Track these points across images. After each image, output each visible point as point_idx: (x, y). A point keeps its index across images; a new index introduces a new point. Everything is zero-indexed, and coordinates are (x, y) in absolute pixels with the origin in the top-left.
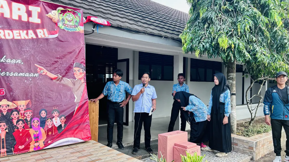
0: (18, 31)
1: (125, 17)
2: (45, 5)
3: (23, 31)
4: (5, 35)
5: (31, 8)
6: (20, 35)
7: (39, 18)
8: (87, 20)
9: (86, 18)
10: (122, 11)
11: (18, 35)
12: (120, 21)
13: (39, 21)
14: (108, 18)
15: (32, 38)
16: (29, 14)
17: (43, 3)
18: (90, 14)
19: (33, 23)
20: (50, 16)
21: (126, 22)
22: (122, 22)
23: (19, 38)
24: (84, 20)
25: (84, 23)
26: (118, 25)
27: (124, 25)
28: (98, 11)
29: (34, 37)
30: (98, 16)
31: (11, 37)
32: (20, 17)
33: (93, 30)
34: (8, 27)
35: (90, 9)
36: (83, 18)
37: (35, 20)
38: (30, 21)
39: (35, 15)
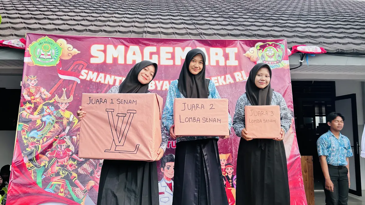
0: (216, 78)
1: (347, 35)
2: (243, 43)
3: (221, 77)
5: (228, 50)
6: (218, 82)
7: (236, 59)
8: (292, 52)
9: (291, 49)
10: (340, 28)
12: (340, 43)
13: (236, 63)
14: (322, 43)
15: (230, 83)
16: (226, 57)
17: (240, 42)
18: (296, 42)
19: (230, 66)
20: (248, 55)
21: (349, 43)
22: (343, 44)
23: (218, 84)
24: (289, 52)
25: (289, 56)
26: (338, 50)
27: (347, 48)
28: (306, 36)
29: (232, 81)
30: (307, 42)
32: (217, 62)
33: (301, 63)
35: (294, 36)
36: (287, 49)
37: (233, 62)
38: (227, 64)
39: (232, 56)
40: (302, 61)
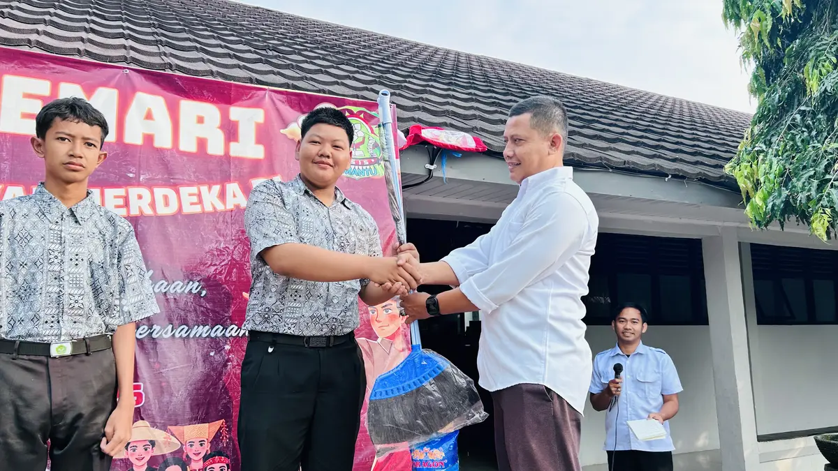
0: (194, 190)
2: (281, 101)
3: (210, 189)
4: (153, 205)
5: (236, 112)
6: (200, 202)
7: (259, 141)
8: (409, 140)
9: (406, 132)
11: (195, 199)
13: (258, 152)
14: (477, 130)
15: (237, 206)
16: (231, 131)
17: (273, 94)
19: (240, 160)
23: (197, 209)
24: (400, 138)
25: (401, 150)
28: (444, 112)
31: (172, 209)
32: (202, 143)
33: (430, 171)
34: (166, 176)
35: (418, 108)
36: (396, 132)
37: (248, 148)
38: (232, 154)
39: (247, 132)
40: (432, 167)
